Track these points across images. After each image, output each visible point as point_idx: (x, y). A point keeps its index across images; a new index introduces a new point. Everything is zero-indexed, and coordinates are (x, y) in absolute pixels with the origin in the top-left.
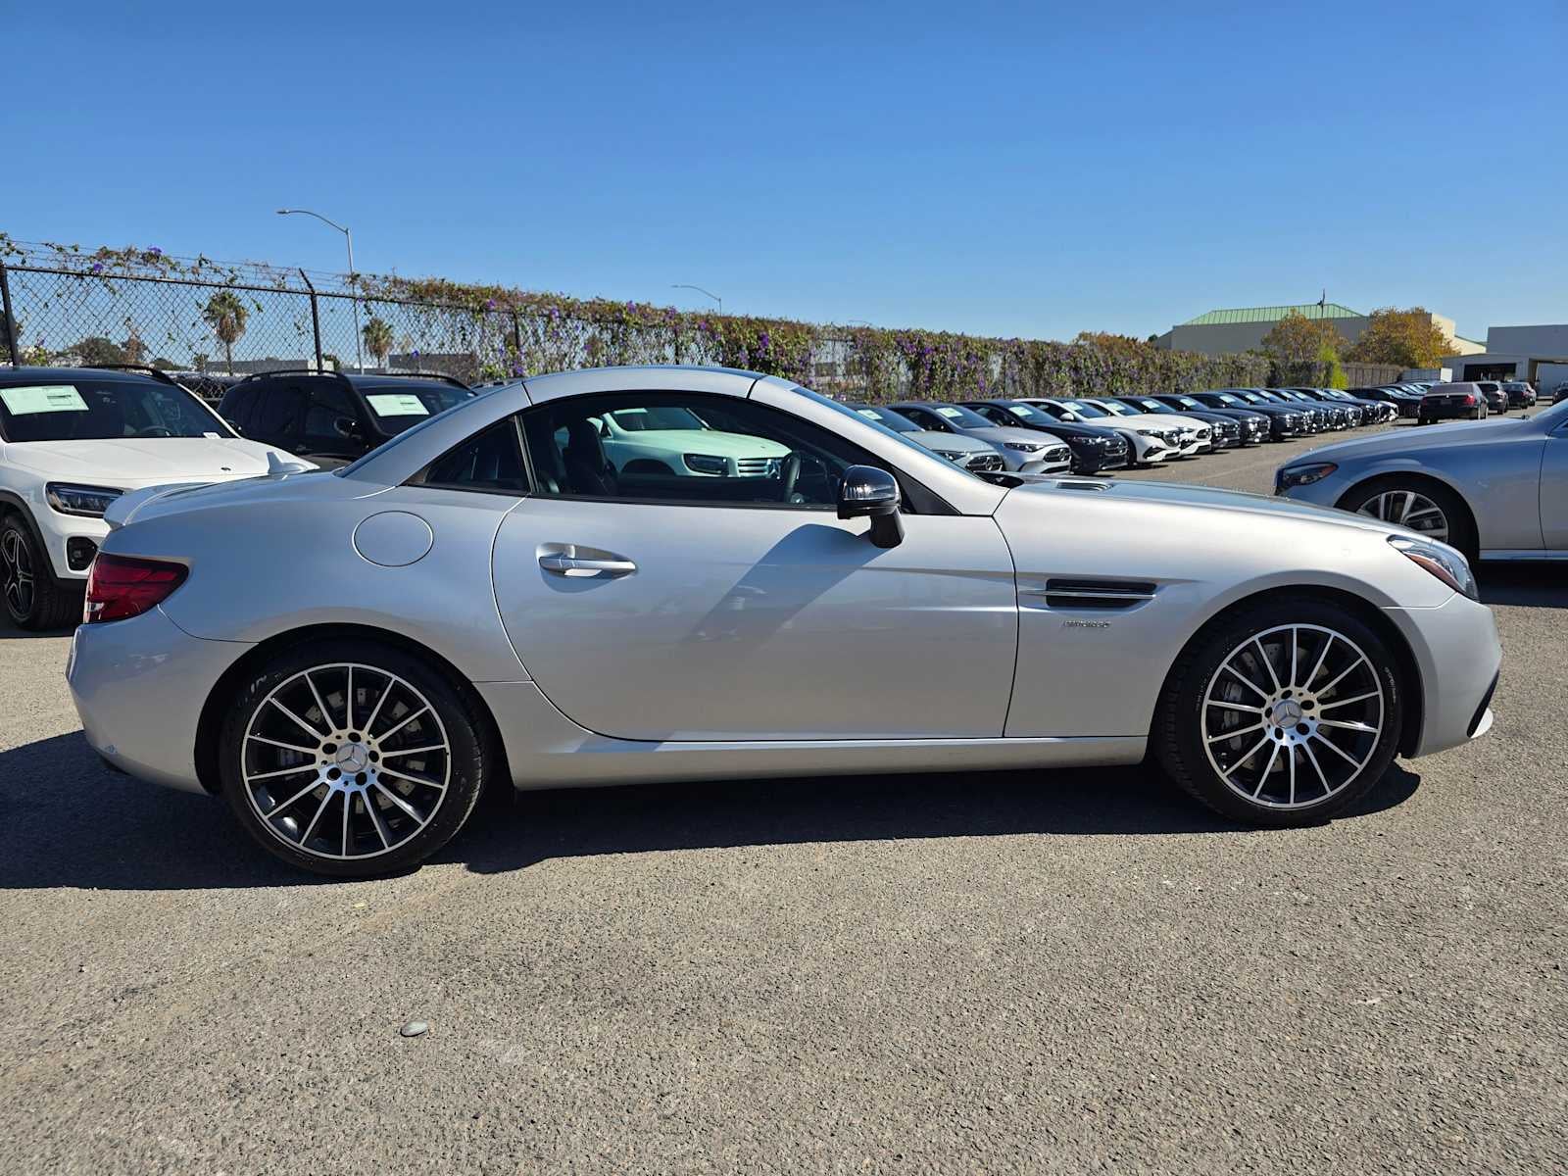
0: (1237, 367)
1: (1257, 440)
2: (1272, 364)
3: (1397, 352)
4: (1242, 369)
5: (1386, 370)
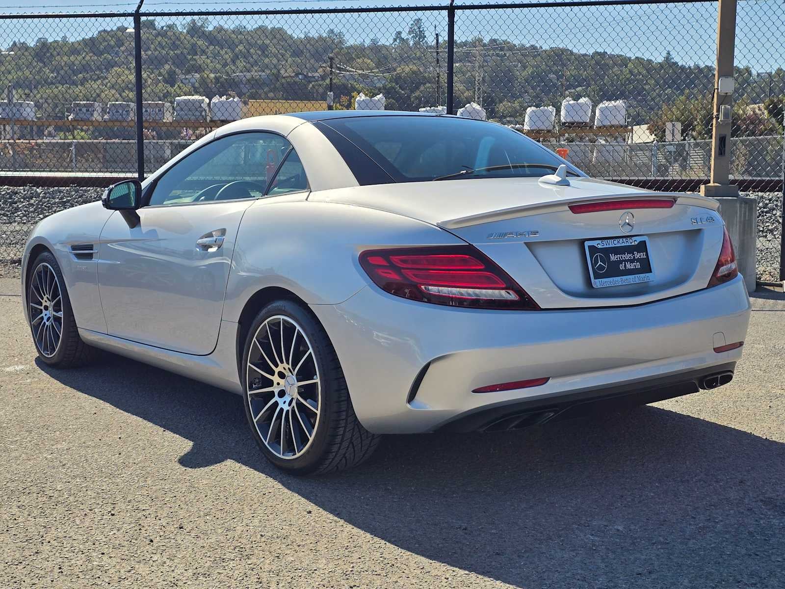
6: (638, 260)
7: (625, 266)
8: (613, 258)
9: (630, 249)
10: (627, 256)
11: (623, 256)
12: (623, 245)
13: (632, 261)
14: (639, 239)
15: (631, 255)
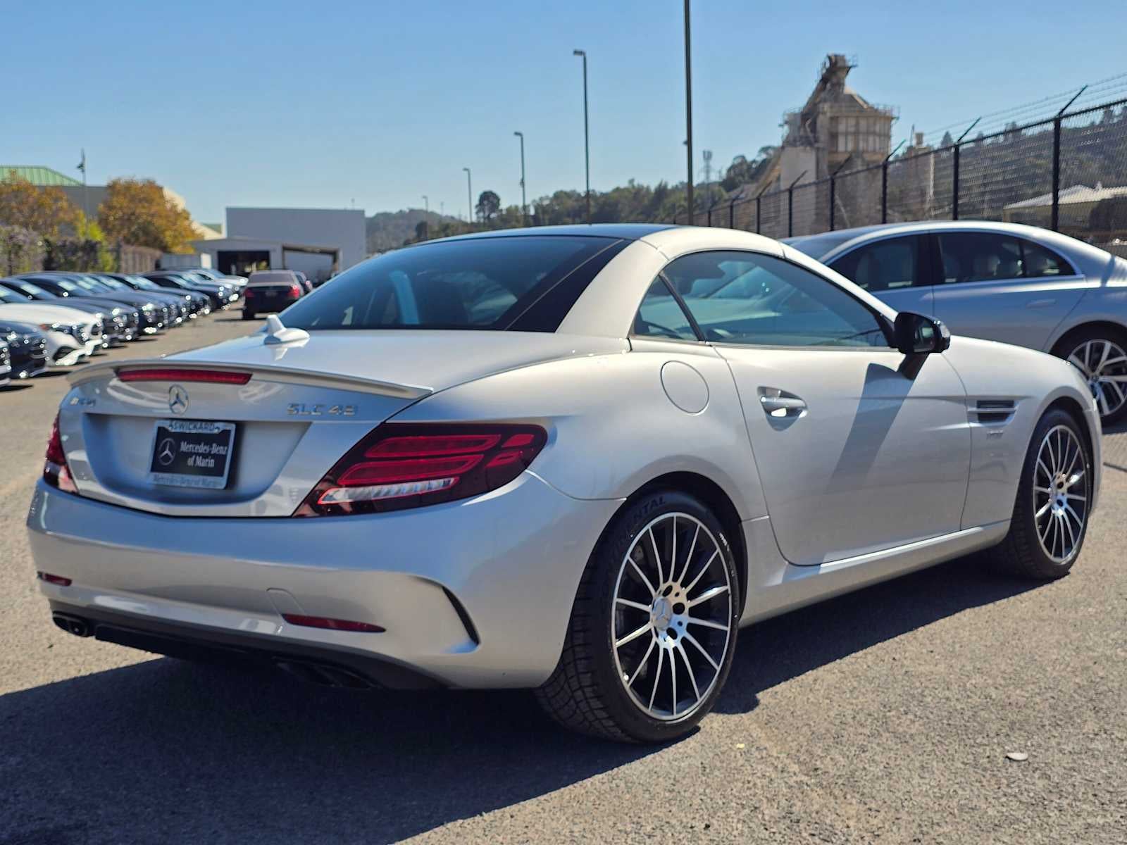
0: (15, 244)
1: (129, 338)
2: (47, 241)
3: (146, 233)
4: (20, 247)
5: (142, 255)
6: (214, 456)
7: (195, 461)
8: (185, 447)
9: (208, 439)
10: (202, 448)
11: (197, 447)
12: (200, 431)
13: (205, 456)
14: (222, 426)
15: (207, 448)
